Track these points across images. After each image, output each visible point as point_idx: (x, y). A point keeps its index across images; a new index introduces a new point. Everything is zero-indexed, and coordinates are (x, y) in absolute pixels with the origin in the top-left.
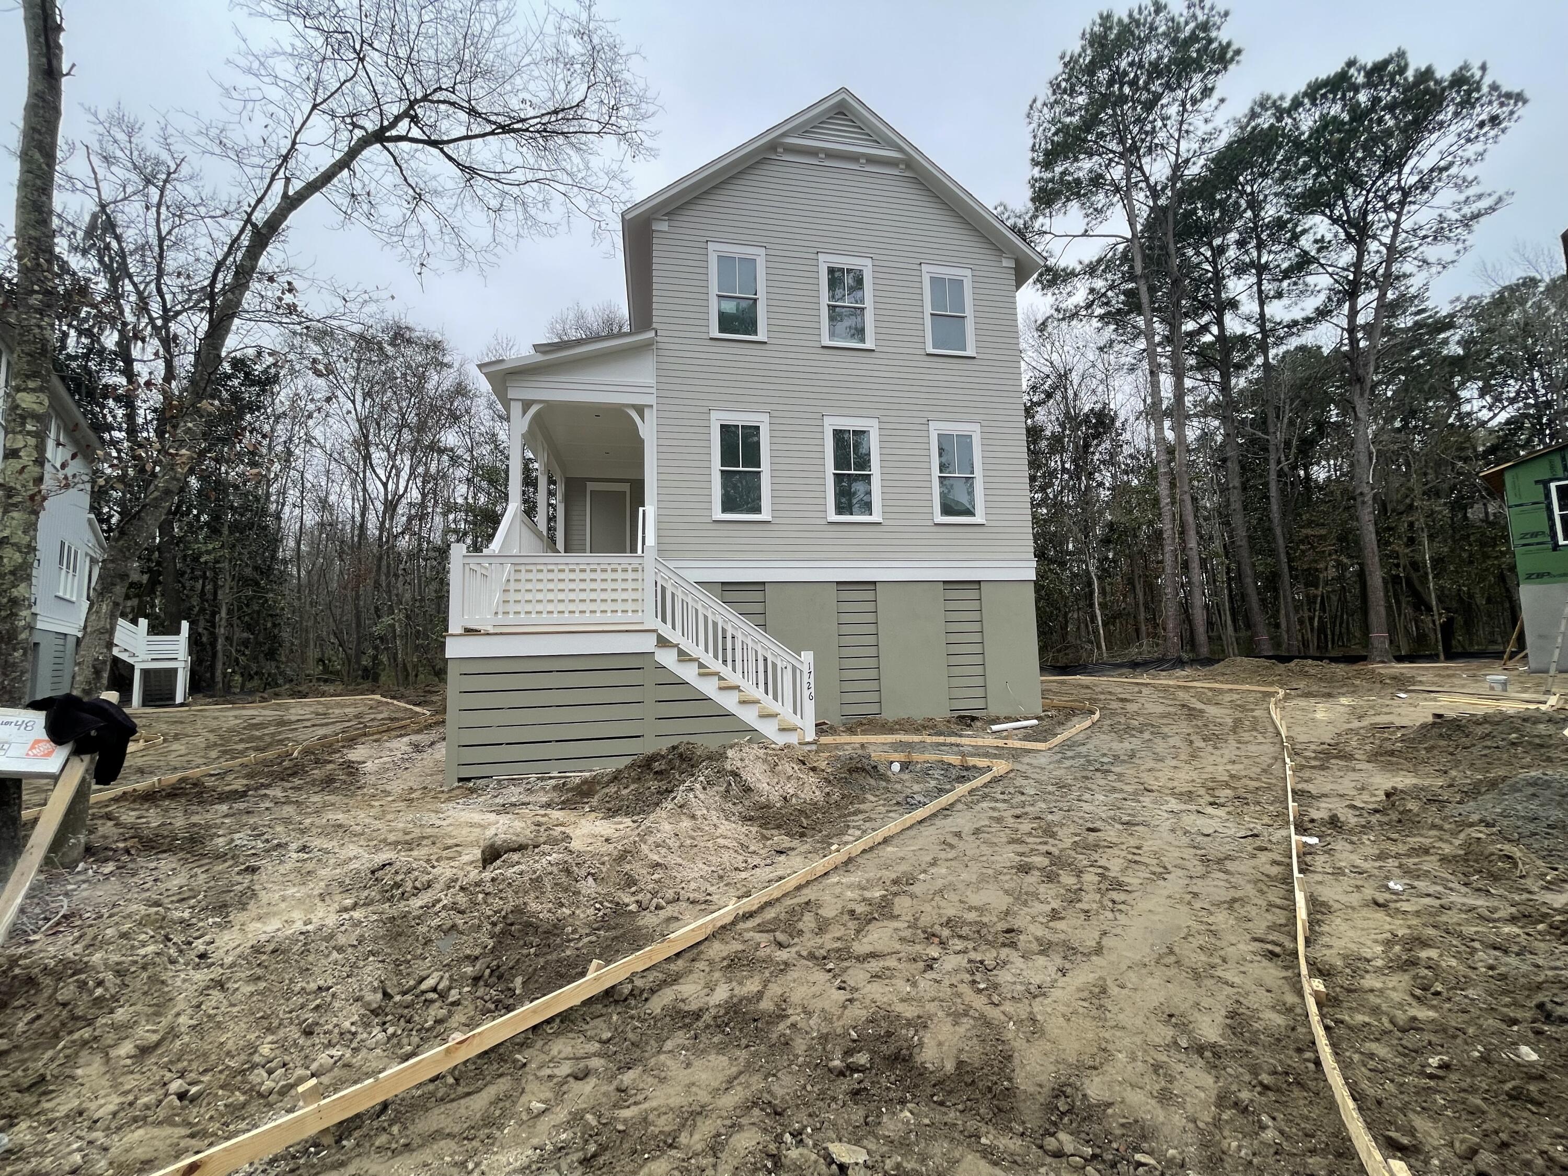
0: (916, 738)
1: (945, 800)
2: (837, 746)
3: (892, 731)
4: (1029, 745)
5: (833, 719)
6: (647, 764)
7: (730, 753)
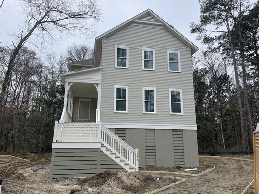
0: (164, 172)
1: (168, 187)
2: (144, 173)
3: (158, 170)
4: (193, 175)
5: (143, 166)
6: (99, 175)
7: (119, 173)
